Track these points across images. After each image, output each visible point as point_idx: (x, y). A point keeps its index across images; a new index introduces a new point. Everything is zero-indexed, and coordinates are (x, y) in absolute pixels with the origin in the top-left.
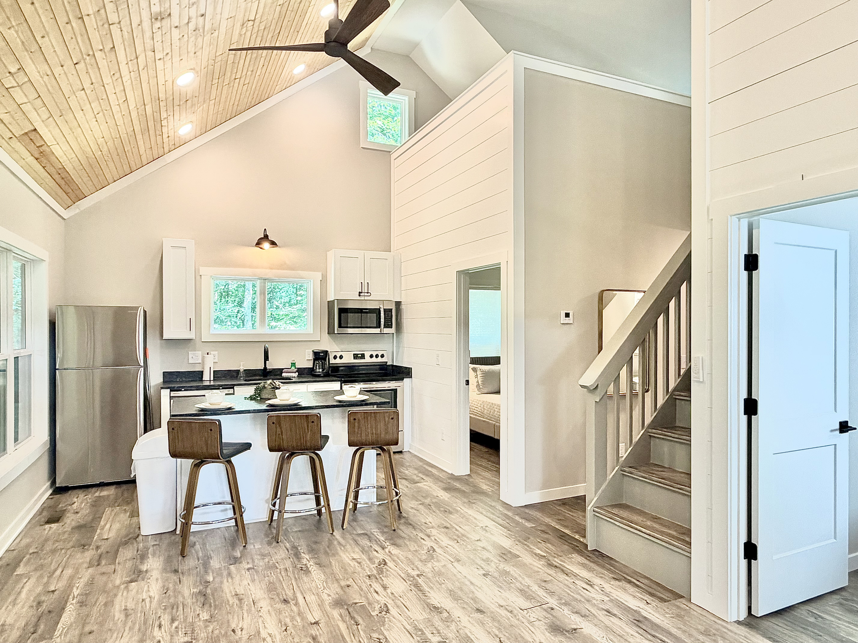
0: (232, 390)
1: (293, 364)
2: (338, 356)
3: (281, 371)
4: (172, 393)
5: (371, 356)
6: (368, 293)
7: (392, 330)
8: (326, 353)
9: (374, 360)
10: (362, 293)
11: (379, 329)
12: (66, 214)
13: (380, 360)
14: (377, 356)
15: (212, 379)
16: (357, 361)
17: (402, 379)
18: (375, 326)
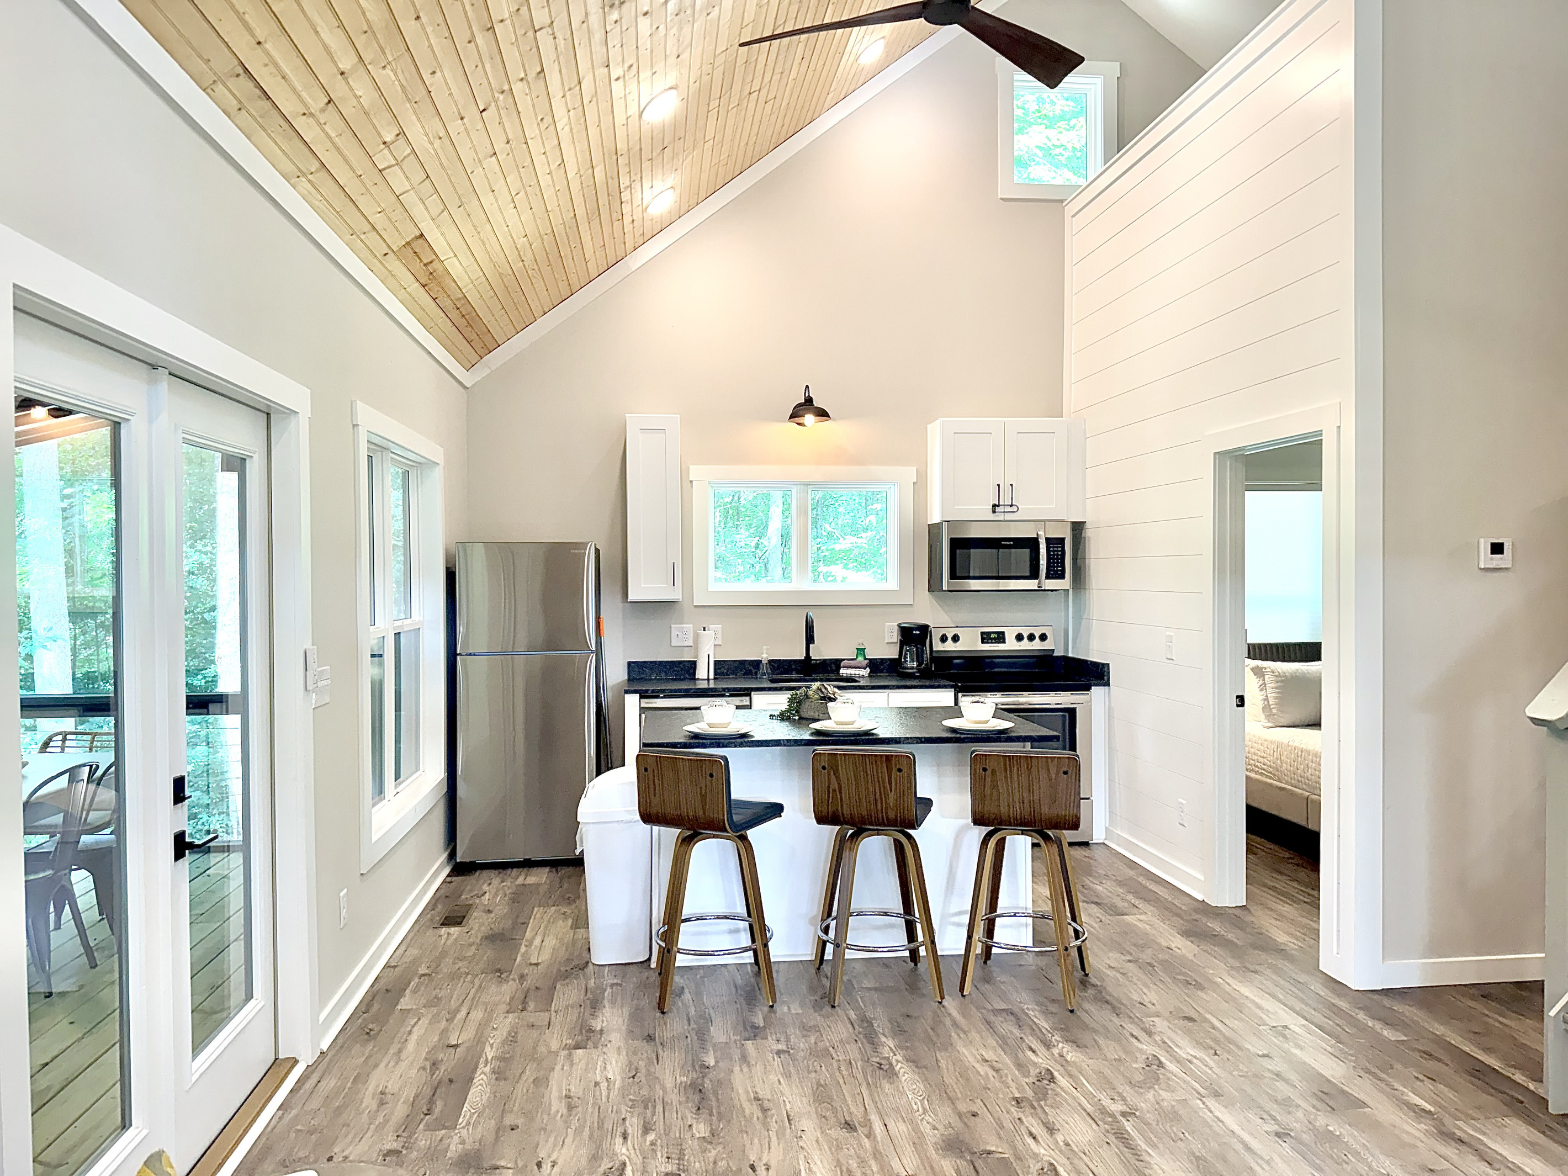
0: (748, 698)
1: (861, 651)
2: (950, 636)
3: (837, 663)
4: (642, 700)
5: (1019, 638)
6: (1011, 506)
7: (1064, 584)
8: (924, 629)
9: (1025, 645)
10: (998, 506)
11: (1036, 581)
12: (468, 378)
13: (1037, 645)
14: (1031, 637)
15: (712, 676)
16: (987, 647)
17: (1088, 688)
18: (1028, 574)
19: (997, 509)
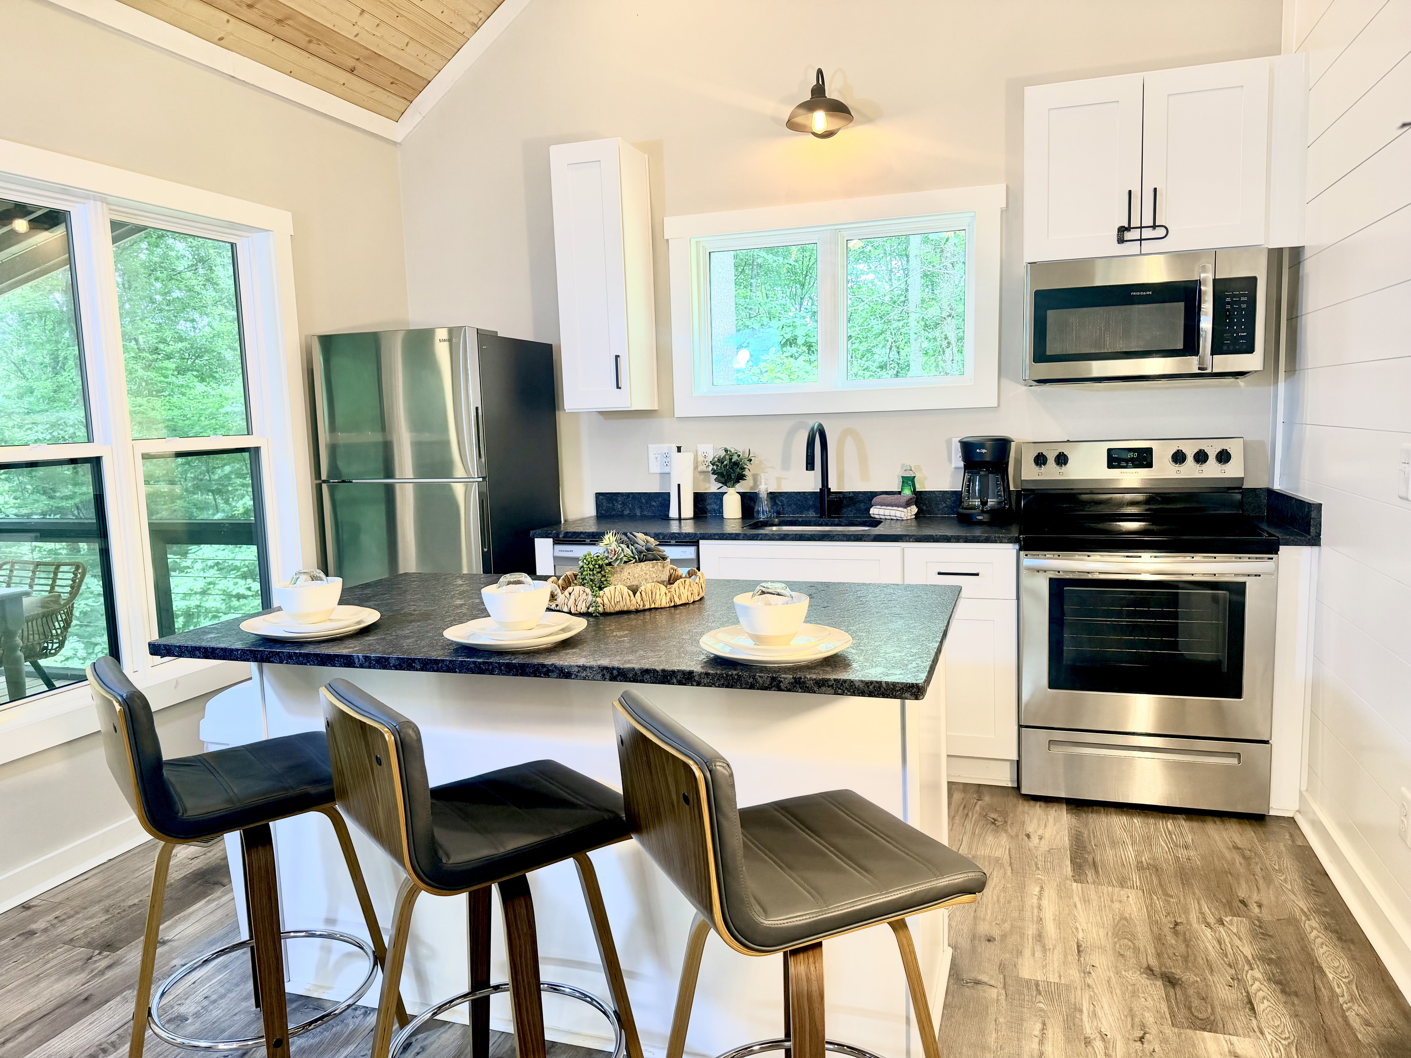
1: (908, 481)
2: (1051, 457)
3: (869, 498)
4: (558, 547)
5: (1179, 458)
6: (1154, 227)
7: (1251, 362)
8: (1002, 445)
9: (1190, 470)
10: (1129, 229)
11: (1194, 360)
13: (1212, 470)
14: (1201, 457)
15: (690, 513)
16: (1116, 473)
17: (1271, 548)
18: (1180, 346)
19: (1128, 236)
